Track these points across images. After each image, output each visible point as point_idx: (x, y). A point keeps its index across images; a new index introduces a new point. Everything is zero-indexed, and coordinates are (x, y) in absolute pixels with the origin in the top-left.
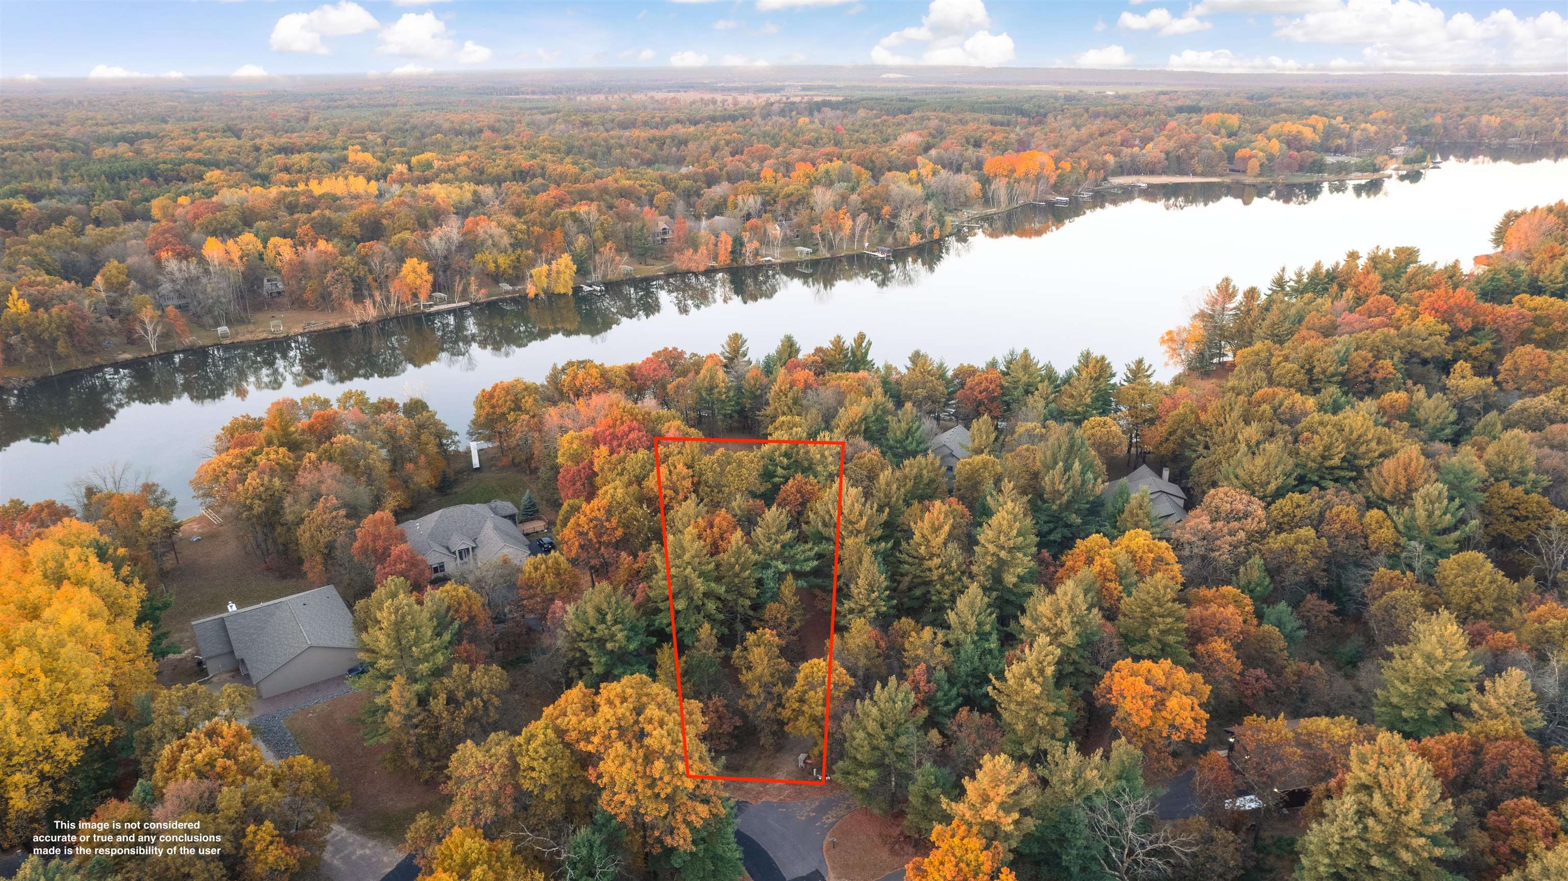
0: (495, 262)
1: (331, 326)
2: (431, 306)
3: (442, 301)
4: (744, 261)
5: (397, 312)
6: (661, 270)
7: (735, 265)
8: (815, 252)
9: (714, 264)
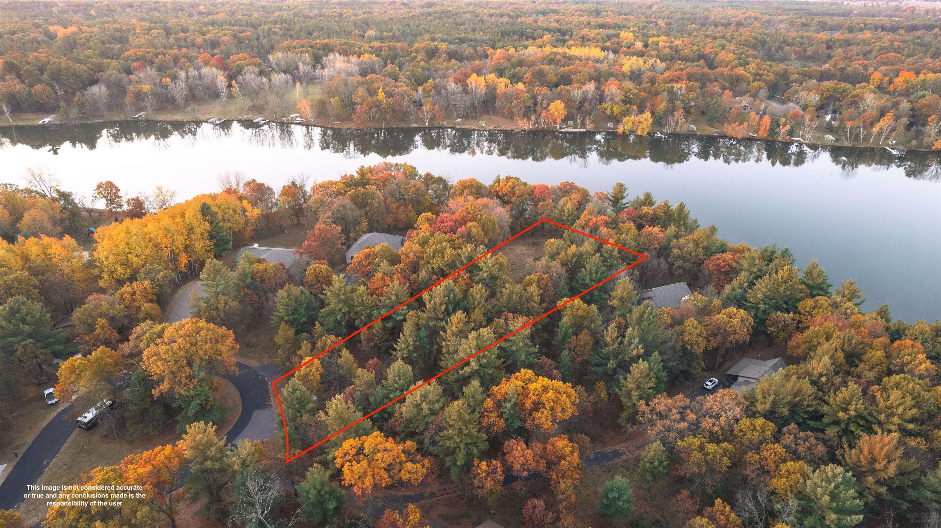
0: (612, 109)
1: (507, 129)
2: (564, 128)
3: (570, 127)
4: (777, 137)
5: (544, 128)
6: (716, 133)
7: (770, 138)
8: (837, 140)
9: (756, 135)
